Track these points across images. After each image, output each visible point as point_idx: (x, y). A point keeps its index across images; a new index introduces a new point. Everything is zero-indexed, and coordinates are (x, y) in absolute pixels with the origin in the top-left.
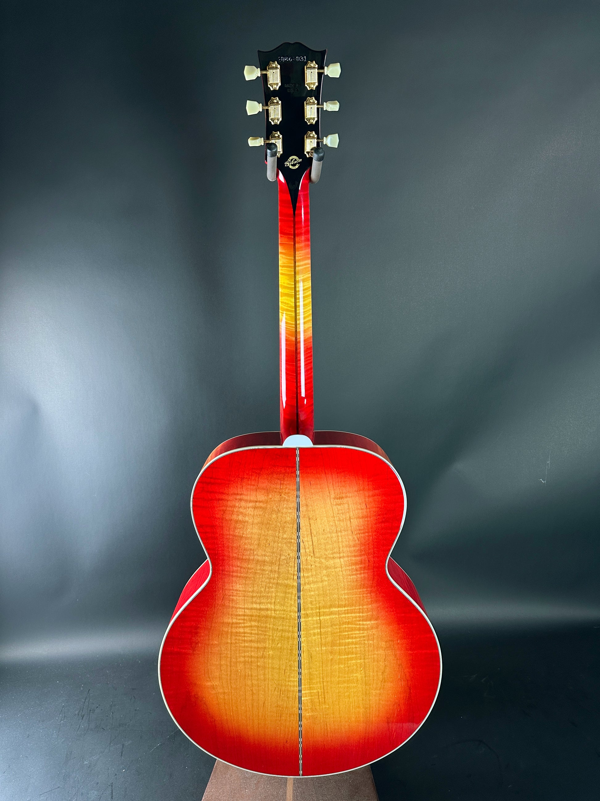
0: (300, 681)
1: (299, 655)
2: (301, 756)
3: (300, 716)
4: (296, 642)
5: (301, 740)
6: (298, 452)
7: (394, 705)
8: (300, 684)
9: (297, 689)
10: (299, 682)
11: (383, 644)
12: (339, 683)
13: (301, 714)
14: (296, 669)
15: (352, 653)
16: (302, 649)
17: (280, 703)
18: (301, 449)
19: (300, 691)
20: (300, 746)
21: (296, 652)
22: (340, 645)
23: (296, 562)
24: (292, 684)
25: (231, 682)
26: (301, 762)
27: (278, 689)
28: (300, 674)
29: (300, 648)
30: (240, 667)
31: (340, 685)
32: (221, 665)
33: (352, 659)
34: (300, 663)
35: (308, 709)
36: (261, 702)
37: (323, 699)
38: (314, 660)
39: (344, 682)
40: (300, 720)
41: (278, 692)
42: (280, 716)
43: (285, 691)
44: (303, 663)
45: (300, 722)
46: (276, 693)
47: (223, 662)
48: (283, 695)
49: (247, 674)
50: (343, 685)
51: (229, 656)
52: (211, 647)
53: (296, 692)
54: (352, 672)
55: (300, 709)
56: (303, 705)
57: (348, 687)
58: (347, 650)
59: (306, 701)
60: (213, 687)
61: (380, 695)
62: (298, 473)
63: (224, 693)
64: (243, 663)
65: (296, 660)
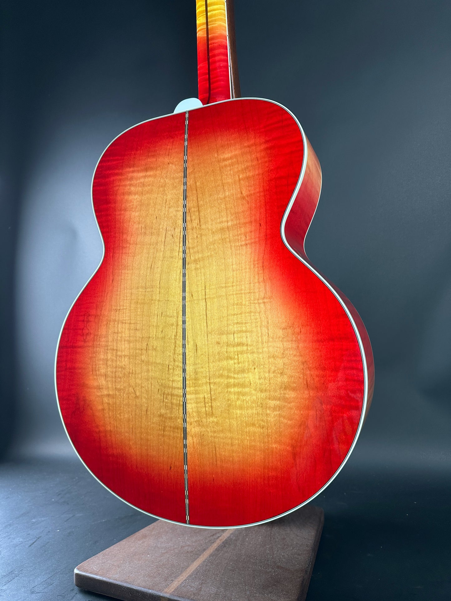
0: (184, 379)
1: (184, 346)
2: (186, 493)
3: (185, 430)
4: (180, 330)
5: (186, 467)
6: (187, 116)
8: (184, 387)
9: (181, 392)
10: (183, 382)
11: (280, 333)
12: (228, 386)
13: (186, 428)
14: (181, 365)
15: (242, 344)
16: (187, 337)
17: (163, 411)
18: (190, 112)
19: (184, 395)
20: (186, 477)
21: (180, 342)
22: (228, 333)
23: (182, 234)
24: (175, 385)
25: (115, 381)
26: (187, 501)
27: (162, 391)
28: (184, 371)
29: (184, 337)
30: (125, 362)
31: (229, 390)
32: (107, 360)
33: (242, 353)
34: (184, 355)
35: (194, 421)
36: (144, 409)
37: (211, 409)
38: (199, 352)
39: (234, 385)
40: (185, 437)
41: (161, 395)
42: (163, 430)
43: (168, 394)
44: (187, 357)
45: (184, 440)
46: (159, 396)
47: (109, 356)
48: (166, 400)
49: (131, 371)
50: (232, 390)
51: (115, 348)
52: (100, 338)
53: (180, 396)
54: (243, 371)
55: (185, 421)
56: (188, 415)
57: (239, 393)
58: (236, 339)
59: (191, 410)
60: (99, 388)
61: (280, 408)
62: (186, 136)
63: (108, 395)
64: (128, 357)
65: (180, 352)
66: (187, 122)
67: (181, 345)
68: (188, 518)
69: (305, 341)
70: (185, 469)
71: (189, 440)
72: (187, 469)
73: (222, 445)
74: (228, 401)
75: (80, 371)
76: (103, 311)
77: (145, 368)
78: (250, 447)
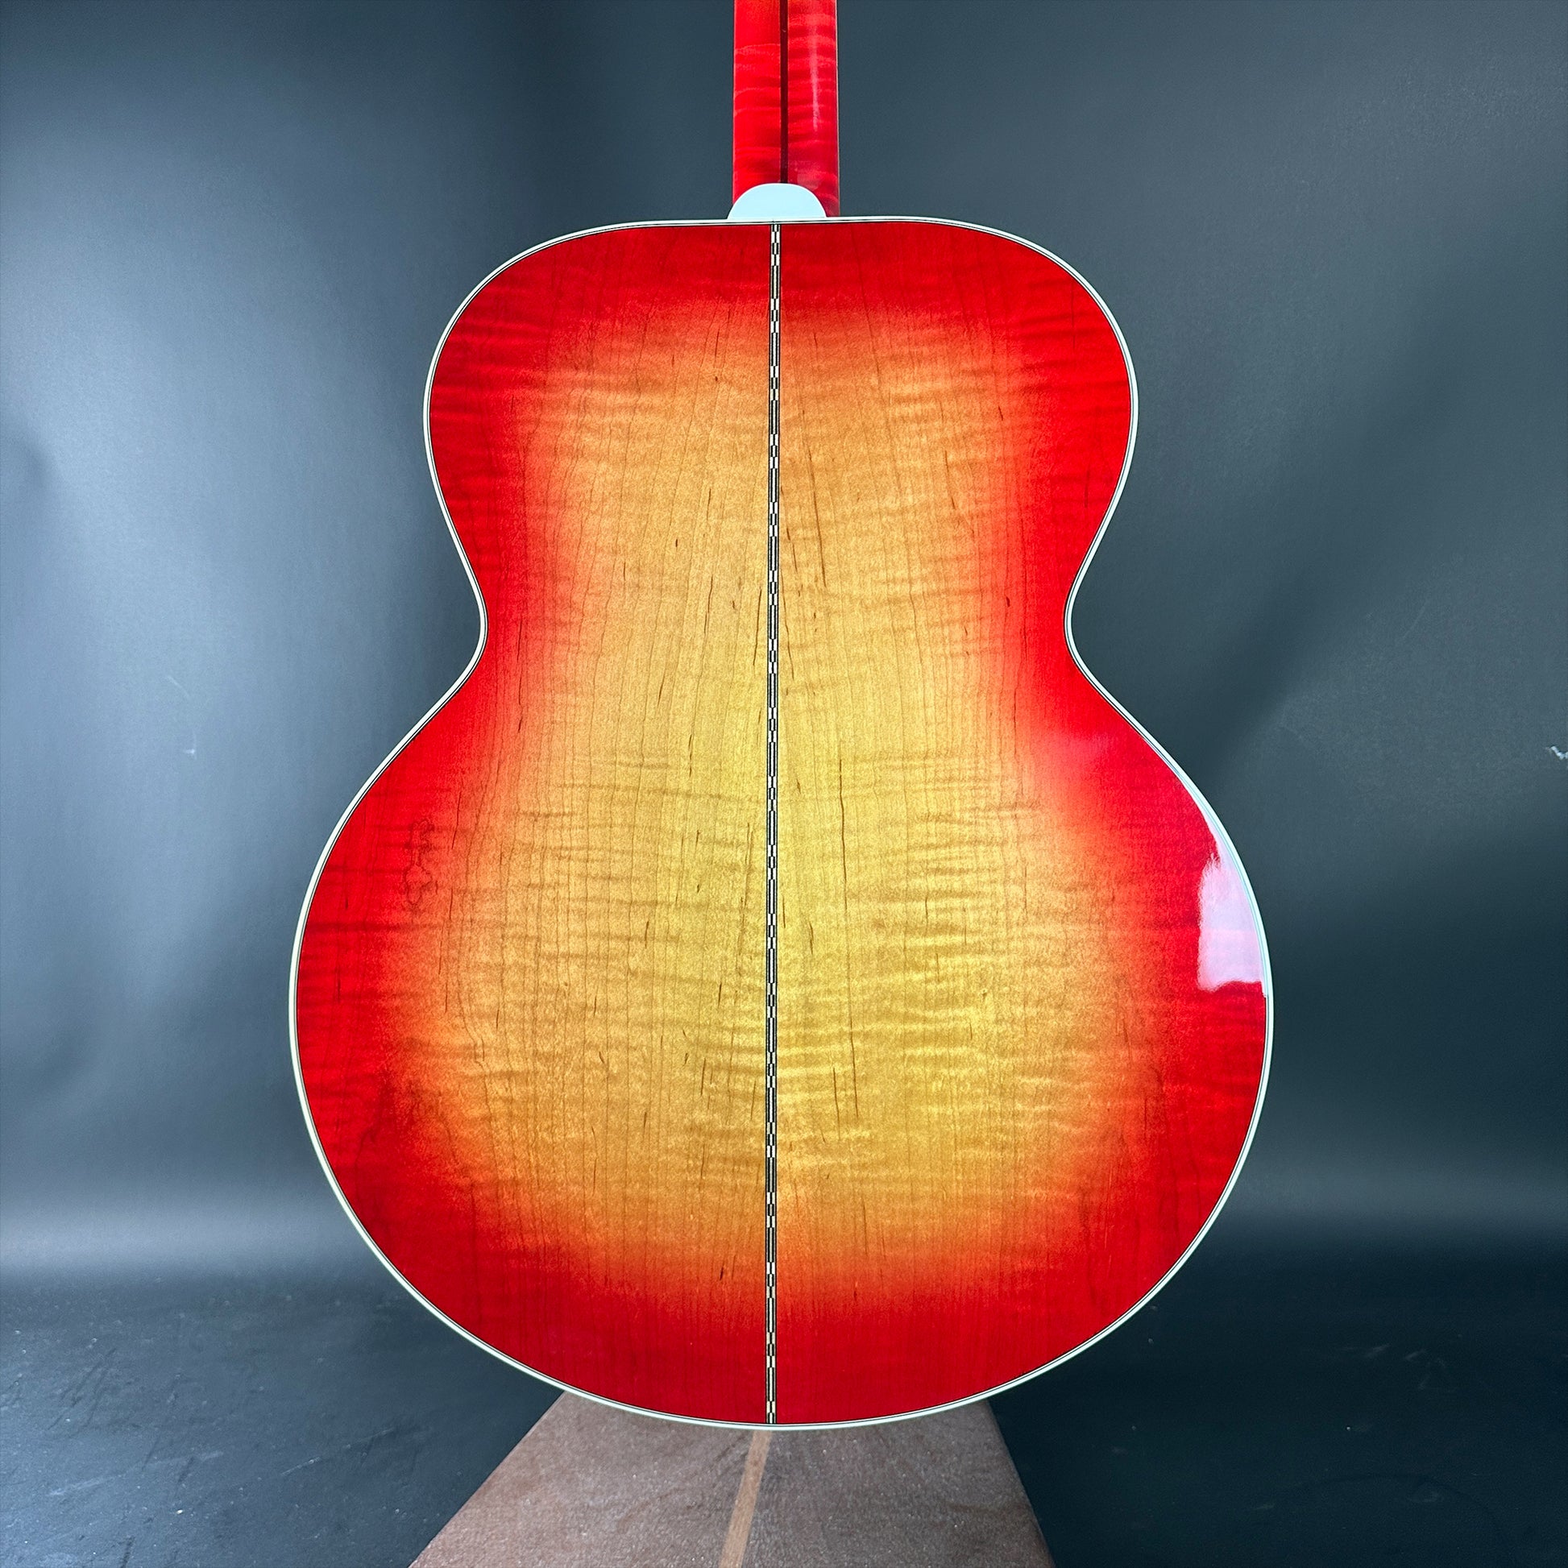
0: (772, 1025)
1: (771, 931)
2: (771, 1339)
3: (770, 1166)
4: (759, 885)
5: (771, 1269)
6: (775, 237)
7: (1104, 1138)
8: (772, 1045)
9: (760, 1061)
10: (768, 1032)
11: (1057, 900)
12: (906, 1041)
13: (775, 1160)
14: (761, 983)
15: (951, 929)
16: (780, 905)
17: (701, 1116)
18: (787, 229)
19: (771, 1069)
20: (771, 1294)
21: (758, 920)
22: (910, 896)
23: (764, 601)
24: (740, 1040)
25: (534, 1032)
26: (771, 1362)
27: (697, 1058)
28: (772, 1001)
29: (771, 906)
30: (568, 974)
31: (909, 1052)
32: (503, 968)
33: (949, 951)
34: (771, 955)
35: (800, 1142)
36: (637, 1112)
37: (852, 1104)
38: (820, 950)
39: (925, 1039)
40: (771, 1185)
41: (694, 1071)
42: (699, 1169)
43: (718, 1068)
44: (782, 962)
45: (768, 1194)
46: (689, 1075)
47: (511, 957)
48: (713, 1085)
49: (591, 1002)
50: (919, 1052)
51: (532, 932)
52: (474, 900)
53: (758, 1073)
54: (951, 1001)
55: (770, 1139)
56: (781, 1125)
57: (937, 1061)
58: (932, 915)
59: (792, 1111)
60: (472, 1053)
61: (1052, 1095)
62: (775, 304)
63: (509, 1075)
64: (579, 961)
65: (759, 948)
66: (775, 260)
67: (763, 929)
68: (771, 1407)
69: (1124, 923)
70: (768, 1272)
71: (784, 1194)
72: (773, 1272)
73: (884, 1199)
74: (906, 1084)
75: (397, 1002)
76: (483, 819)
77: (639, 993)
78: (965, 1199)
